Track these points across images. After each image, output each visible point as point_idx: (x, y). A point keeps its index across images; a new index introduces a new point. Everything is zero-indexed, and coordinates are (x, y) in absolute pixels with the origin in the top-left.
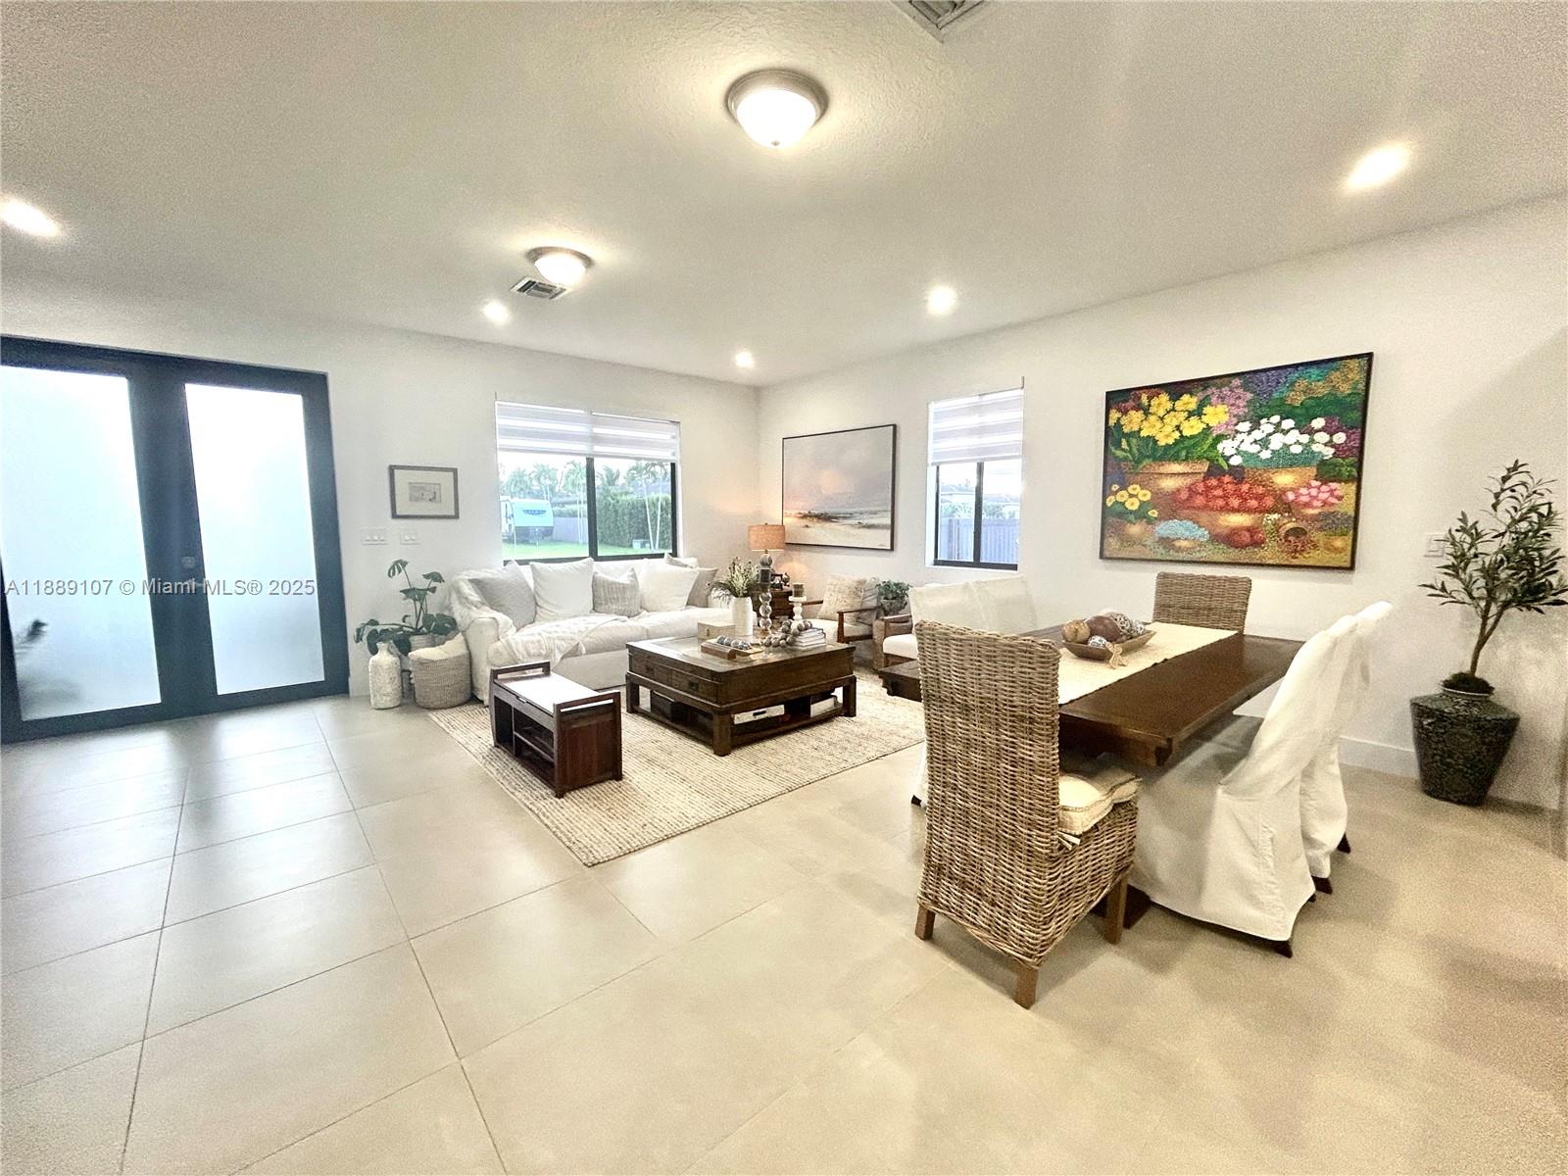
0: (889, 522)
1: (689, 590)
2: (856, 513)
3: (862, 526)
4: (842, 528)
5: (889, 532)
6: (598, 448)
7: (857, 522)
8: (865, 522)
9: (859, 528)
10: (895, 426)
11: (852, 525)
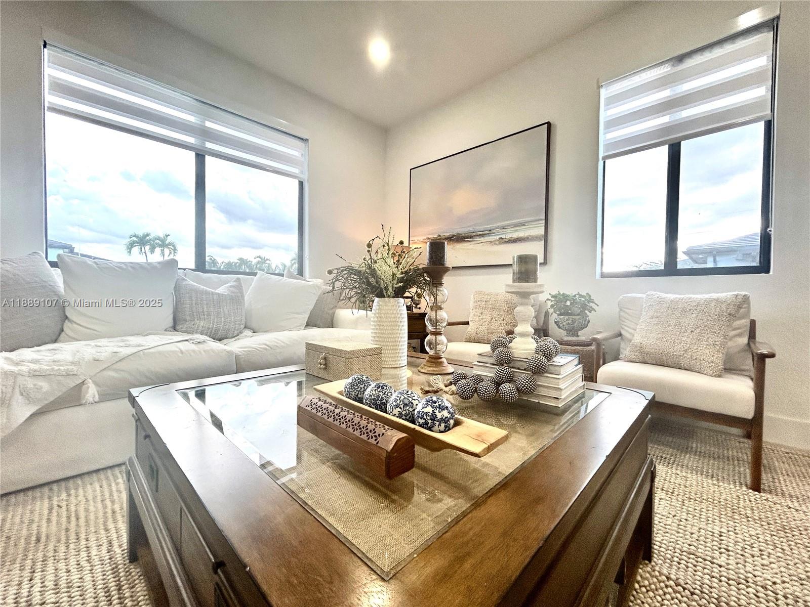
0: (543, 233)
1: (311, 307)
2: (498, 227)
3: (503, 241)
4: (479, 247)
5: (543, 242)
6: (209, 145)
7: (497, 237)
8: (508, 236)
9: (500, 243)
10: (549, 124)
11: (491, 242)
